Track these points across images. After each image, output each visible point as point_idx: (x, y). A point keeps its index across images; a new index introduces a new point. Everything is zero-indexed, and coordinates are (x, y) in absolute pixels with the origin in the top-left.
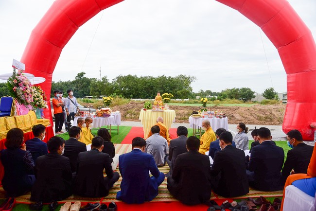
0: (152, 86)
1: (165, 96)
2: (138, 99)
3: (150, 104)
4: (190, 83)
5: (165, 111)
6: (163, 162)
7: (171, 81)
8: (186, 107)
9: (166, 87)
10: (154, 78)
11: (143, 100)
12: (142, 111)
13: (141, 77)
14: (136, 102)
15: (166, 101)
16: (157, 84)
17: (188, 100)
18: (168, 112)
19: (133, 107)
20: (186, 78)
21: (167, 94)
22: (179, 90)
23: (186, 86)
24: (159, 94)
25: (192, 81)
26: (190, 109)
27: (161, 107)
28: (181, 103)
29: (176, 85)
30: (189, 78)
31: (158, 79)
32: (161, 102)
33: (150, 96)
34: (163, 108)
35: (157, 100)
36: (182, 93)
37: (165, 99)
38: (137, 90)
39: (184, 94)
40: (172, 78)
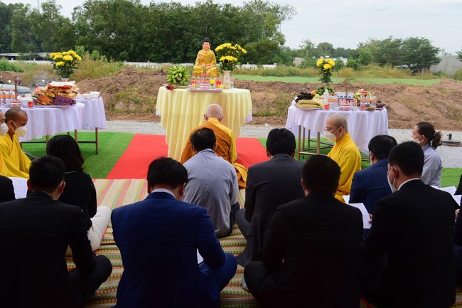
0: (182, 30)
1: (224, 52)
2: (145, 64)
3: (183, 73)
4: (279, 23)
5: (225, 91)
6: (228, 225)
7: (231, 16)
8: (271, 85)
9: (217, 31)
10: (186, 9)
11: (155, 66)
12: (163, 90)
13: (152, 5)
14: (139, 71)
15: (227, 66)
16: (193, 22)
17: (273, 66)
18: (231, 95)
19: (133, 83)
20: (269, 10)
21: (228, 45)
22: (252, 40)
23: (270, 30)
24: (206, 45)
25: (284, 18)
26: (283, 89)
27: (213, 81)
28: (255, 73)
29: (243, 28)
30: (276, 10)
31: (196, 10)
32: (213, 67)
33: (175, 56)
34: (219, 83)
35: (201, 62)
36: (257, 48)
37: (223, 58)
38: (140, 39)
39: (263, 52)
40: (234, 9)
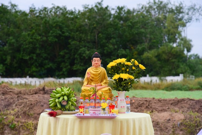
0: (68, 38)
1: (117, 69)
3: (69, 96)
4: (184, 25)
5: (120, 117)
7: (126, 19)
8: (177, 103)
9: (108, 38)
10: (72, 13)
11: (36, 82)
12: (44, 117)
13: (32, 11)
14: (17, 90)
15: (121, 85)
16: (80, 29)
18: (127, 121)
19: (8, 105)
20: (172, 11)
21: (123, 60)
22: (150, 48)
23: (173, 35)
24: (96, 61)
25: (190, 20)
26: (192, 108)
27: (105, 105)
28: (157, 88)
29: (140, 34)
30: (179, 10)
31: (83, 14)
32: (104, 89)
33: (59, 69)
34: (112, 107)
35: (90, 81)
36: (158, 56)
37: (116, 77)
38: (18, 50)
39: (167, 61)
40: (129, 12)
